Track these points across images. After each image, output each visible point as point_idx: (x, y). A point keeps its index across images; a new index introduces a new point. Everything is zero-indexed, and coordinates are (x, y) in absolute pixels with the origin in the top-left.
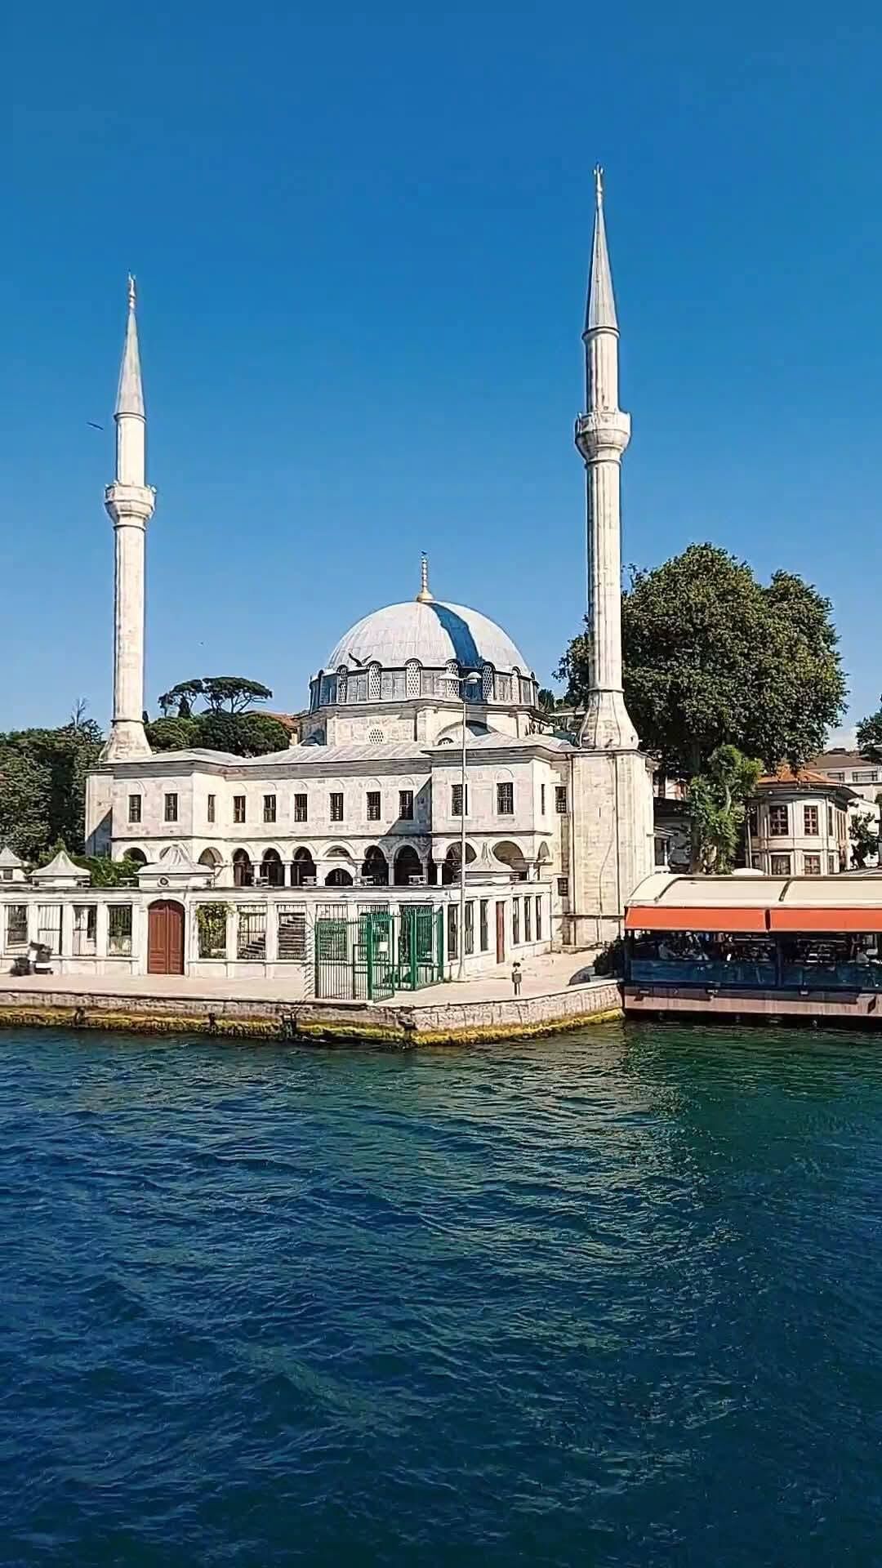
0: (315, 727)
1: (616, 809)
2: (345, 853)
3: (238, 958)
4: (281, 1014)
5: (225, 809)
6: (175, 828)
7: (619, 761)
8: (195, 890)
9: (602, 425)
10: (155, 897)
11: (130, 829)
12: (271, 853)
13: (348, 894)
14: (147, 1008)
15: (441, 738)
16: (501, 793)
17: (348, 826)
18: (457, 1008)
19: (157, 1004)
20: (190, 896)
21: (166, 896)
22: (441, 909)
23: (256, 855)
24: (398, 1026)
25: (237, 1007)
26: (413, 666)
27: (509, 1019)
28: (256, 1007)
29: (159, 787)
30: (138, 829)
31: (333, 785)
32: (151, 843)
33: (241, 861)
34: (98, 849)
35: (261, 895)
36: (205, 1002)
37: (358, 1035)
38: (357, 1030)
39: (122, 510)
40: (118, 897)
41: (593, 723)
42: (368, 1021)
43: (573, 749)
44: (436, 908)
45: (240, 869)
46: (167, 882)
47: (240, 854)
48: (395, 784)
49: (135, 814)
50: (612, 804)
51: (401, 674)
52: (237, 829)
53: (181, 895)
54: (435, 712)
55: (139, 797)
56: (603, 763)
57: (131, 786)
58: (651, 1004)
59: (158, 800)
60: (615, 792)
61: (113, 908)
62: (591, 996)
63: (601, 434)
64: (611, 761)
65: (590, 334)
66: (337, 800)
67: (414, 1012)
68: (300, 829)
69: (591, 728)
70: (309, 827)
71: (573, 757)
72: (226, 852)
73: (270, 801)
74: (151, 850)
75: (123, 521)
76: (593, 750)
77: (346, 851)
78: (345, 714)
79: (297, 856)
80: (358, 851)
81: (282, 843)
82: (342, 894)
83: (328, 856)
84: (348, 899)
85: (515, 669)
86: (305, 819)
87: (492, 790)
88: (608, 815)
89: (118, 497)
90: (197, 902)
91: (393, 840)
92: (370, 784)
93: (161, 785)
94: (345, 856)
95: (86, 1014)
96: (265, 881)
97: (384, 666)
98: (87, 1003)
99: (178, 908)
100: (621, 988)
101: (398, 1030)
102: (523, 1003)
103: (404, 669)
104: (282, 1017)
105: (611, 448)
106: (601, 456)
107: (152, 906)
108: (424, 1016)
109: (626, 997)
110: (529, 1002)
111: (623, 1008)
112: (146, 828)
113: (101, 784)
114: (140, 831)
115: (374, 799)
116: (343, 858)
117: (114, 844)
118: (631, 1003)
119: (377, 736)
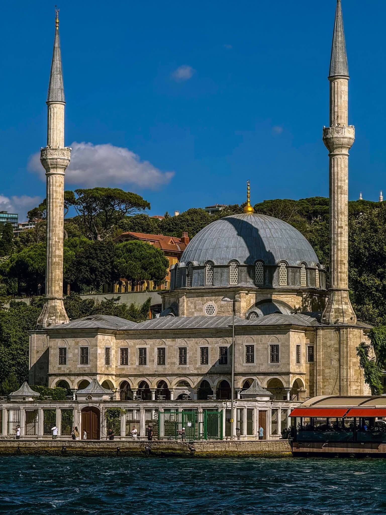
0: (172, 300)
1: (339, 360)
2: (187, 384)
3: (126, 435)
4: (145, 446)
5: (115, 355)
6: (87, 368)
7: (341, 333)
8: (105, 402)
9: (336, 135)
10: (85, 405)
11: (59, 368)
12: (142, 384)
13: (178, 404)
14: (92, 446)
15: (250, 311)
16: (272, 351)
17: (190, 368)
18: (212, 443)
19: (96, 444)
20: (102, 405)
21: (90, 405)
22: (222, 411)
23: (134, 384)
24: (188, 449)
25: (128, 444)
26: (234, 265)
27: (232, 449)
28: (135, 444)
29: (77, 343)
30: (65, 369)
31: (180, 342)
32: (73, 378)
33: (125, 388)
34: (37, 381)
35: (136, 404)
36: (116, 443)
37: (174, 453)
38: (174, 452)
39: (51, 165)
40: (66, 406)
41: (329, 309)
42: (177, 448)
43: (317, 324)
44: (220, 410)
45: (124, 394)
46: (91, 398)
47: (124, 385)
48: (217, 343)
49: (63, 360)
50: (337, 357)
51: (226, 270)
52: (123, 369)
53: (98, 405)
54: (247, 294)
55: (65, 349)
56: (332, 334)
57: (60, 343)
58: (302, 450)
59: (76, 351)
60: (339, 350)
61: (63, 411)
62: (275, 445)
63: (335, 140)
64: (337, 332)
65: (332, 79)
66: (183, 351)
67: (194, 444)
68: (161, 369)
69: (328, 312)
70: (167, 368)
71: (317, 329)
72: (116, 383)
73: (142, 352)
74: (72, 382)
75: (52, 171)
76: (327, 325)
77: (188, 383)
78: (190, 295)
79: (159, 386)
80: (195, 382)
81: (150, 378)
82: (176, 404)
83: (177, 386)
84: (179, 406)
85: (304, 263)
86: (164, 364)
87: (267, 349)
88: (335, 363)
89: (49, 157)
90: (106, 408)
91: (215, 377)
92: (202, 343)
93: (78, 342)
94: (187, 386)
95: (67, 449)
96: (139, 397)
97: (216, 264)
98: (67, 445)
99: (96, 411)
100: (291, 443)
101: (188, 451)
102: (239, 443)
103: (228, 266)
104: (145, 447)
105: (342, 147)
106: (336, 152)
107: (84, 410)
108: (198, 445)
109: (293, 448)
110: (241, 443)
111: (292, 452)
112: (69, 368)
113: (38, 340)
114: (65, 370)
115: (204, 351)
116: (186, 388)
117: (50, 378)
118: (295, 449)
119: (210, 310)
